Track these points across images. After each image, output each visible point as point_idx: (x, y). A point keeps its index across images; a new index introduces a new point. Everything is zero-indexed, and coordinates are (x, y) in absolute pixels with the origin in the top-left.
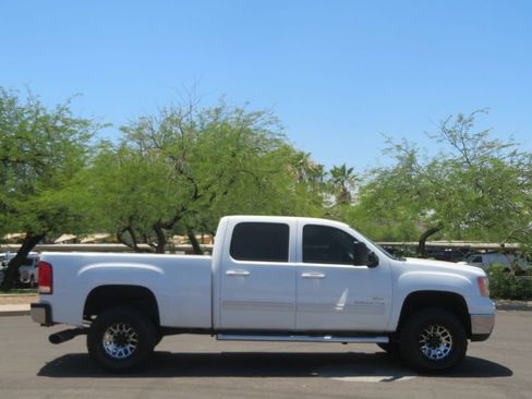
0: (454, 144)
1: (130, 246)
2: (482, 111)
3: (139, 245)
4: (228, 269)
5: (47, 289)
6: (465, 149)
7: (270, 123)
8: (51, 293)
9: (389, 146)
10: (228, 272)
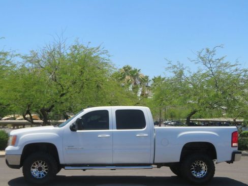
0: (205, 64)
1: (29, 121)
2: (220, 46)
3: (34, 121)
6: (211, 68)
7: (103, 53)
9: (170, 65)
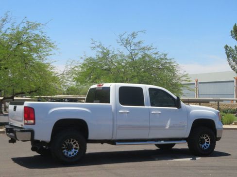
0: (125, 46)
4: (120, 110)
5: (32, 121)
8: (34, 124)
9: (93, 45)
10: (120, 111)
